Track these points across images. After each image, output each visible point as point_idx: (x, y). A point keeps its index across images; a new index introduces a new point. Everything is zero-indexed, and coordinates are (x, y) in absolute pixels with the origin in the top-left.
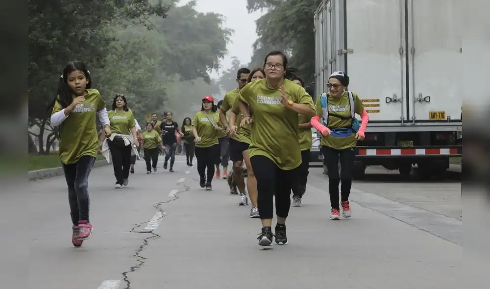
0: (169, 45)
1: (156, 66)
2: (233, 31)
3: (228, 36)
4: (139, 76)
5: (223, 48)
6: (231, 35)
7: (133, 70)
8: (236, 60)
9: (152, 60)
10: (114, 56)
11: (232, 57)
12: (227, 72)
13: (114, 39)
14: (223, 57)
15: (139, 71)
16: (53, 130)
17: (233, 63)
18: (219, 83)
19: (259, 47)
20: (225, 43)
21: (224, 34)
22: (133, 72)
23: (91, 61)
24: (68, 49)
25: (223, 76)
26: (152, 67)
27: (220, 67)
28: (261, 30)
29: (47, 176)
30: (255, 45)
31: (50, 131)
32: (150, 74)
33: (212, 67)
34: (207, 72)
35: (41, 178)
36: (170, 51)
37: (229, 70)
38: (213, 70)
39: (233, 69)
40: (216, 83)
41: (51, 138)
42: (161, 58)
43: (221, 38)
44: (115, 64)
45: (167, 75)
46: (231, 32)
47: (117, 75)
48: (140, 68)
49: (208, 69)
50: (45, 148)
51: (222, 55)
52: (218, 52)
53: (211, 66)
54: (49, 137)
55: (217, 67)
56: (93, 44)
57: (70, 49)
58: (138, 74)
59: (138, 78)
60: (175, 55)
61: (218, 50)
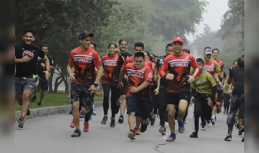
0: (156, 11)
1: (146, 27)
2: (208, 3)
3: (204, 7)
4: (132, 35)
5: (200, 16)
6: (206, 6)
7: (127, 29)
8: (208, 27)
9: (143, 22)
10: (114, 17)
11: (205, 25)
12: (200, 36)
13: (116, 3)
14: (199, 23)
15: (132, 31)
16: (61, 74)
17: (205, 29)
18: (192, 45)
19: (228, 18)
20: (201, 13)
21: (201, 5)
22: (127, 32)
23: (96, 20)
24: (79, 8)
25: (196, 40)
26: (143, 28)
27: (195, 32)
28: (232, 4)
29: (56, 112)
30: (225, 16)
31: (59, 74)
32: (140, 34)
33: (189, 32)
34: (185, 35)
35: (51, 114)
36: (157, 17)
37: (201, 34)
38: (190, 33)
39: (205, 34)
40: (190, 45)
41: (59, 81)
42: (150, 21)
43: (198, 8)
44: (114, 24)
45: (153, 35)
46: (206, 4)
47: (115, 33)
48: (133, 28)
49: (186, 32)
50: (53, 88)
51: (198, 22)
52: (195, 19)
53: (189, 30)
54: (57, 80)
55: (193, 31)
56: (99, 6)
57: (81, 8)
58: (131, 33)
59: (130, 36)
60: (161, 20)
61: (195, 17)
